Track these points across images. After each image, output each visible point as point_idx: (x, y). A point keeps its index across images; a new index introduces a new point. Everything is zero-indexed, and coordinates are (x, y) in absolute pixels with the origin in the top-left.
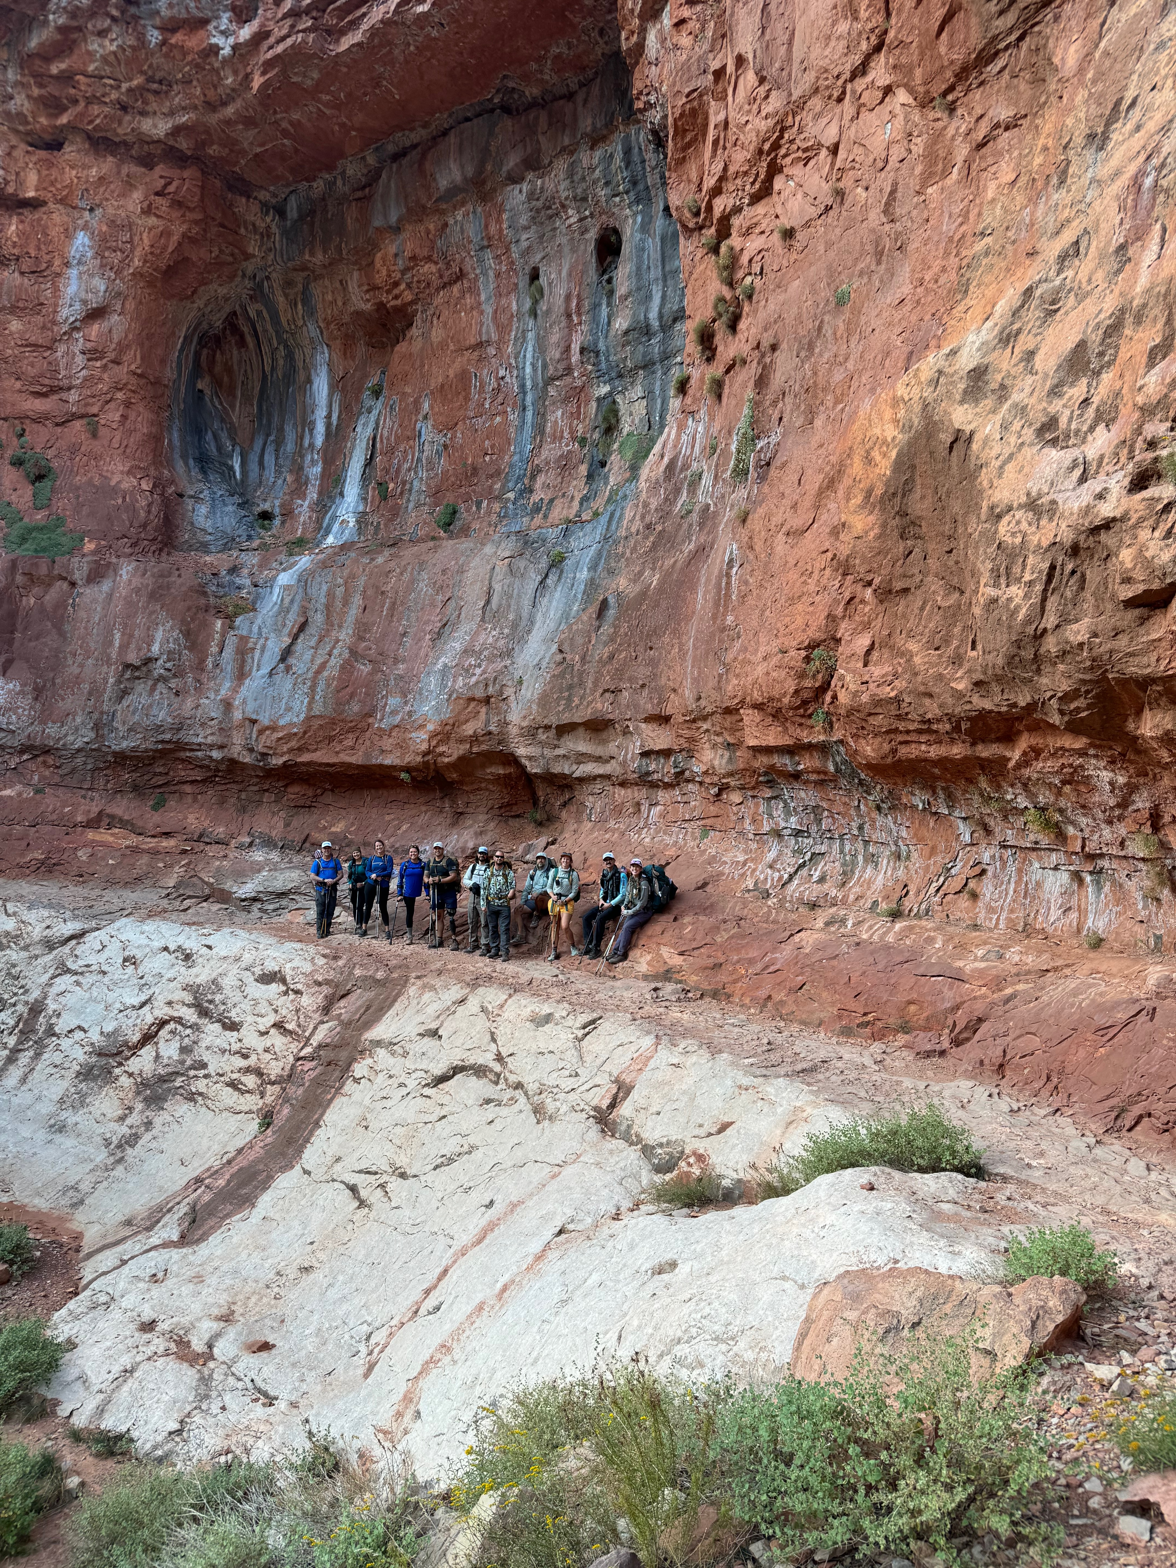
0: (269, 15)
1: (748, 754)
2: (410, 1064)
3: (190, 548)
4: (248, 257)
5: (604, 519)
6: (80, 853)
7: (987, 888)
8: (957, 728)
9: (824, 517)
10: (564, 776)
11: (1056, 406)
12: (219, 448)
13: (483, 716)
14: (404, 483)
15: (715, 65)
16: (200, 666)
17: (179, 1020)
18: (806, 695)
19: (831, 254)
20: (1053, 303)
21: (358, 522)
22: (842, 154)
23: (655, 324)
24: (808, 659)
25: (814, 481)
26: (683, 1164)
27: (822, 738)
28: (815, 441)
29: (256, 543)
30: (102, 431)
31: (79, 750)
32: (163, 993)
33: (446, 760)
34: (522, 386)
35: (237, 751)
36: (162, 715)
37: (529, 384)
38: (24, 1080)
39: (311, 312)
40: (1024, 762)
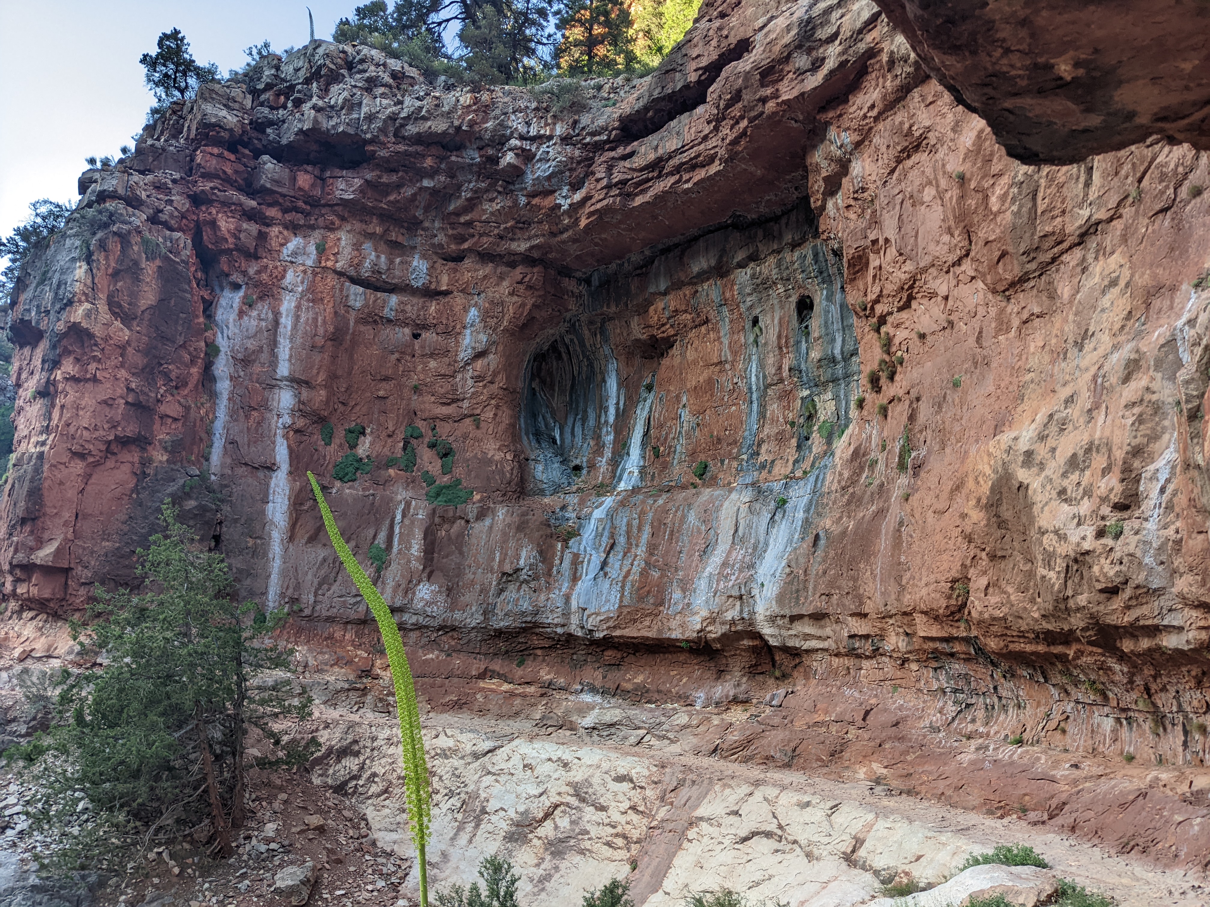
0: (592, 186)
1: (920, 641)
2: (723, 830)
3: (535, 494)
4: (567, 310)
5: (812, 479)
6: (478, 696)
7: (1070, 728)
8: (1037, 637)
9: (955, 506)
10: (796, 649)
11: (1065, 483)
12: (546, 425)
13: (738, 607)
14: (670, 447)
15: (872, 237)
16: (549, 574)
17: (567, 805)
18: (953, 609)
19: (948, 354)
20: (1063, 424)
21: (640, 472)
22: (950, 302)
23: (839, 357)
24: (952, 588)
25: (948, 486)
26: (897, 879)
27: (965, 634)
28: (947, 460)
29: (574, 488)
30: (482, 424)
31: (473, 628)
32: (554, 788)
33: (713, 636)
34: (750, 389)
35: (574, 629)
36: (525, 605)
37: (754, 388)
38: (470, 841)
39: (606, 340)
40: (1077, 657)
